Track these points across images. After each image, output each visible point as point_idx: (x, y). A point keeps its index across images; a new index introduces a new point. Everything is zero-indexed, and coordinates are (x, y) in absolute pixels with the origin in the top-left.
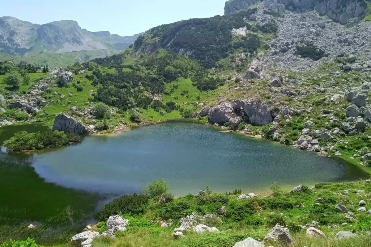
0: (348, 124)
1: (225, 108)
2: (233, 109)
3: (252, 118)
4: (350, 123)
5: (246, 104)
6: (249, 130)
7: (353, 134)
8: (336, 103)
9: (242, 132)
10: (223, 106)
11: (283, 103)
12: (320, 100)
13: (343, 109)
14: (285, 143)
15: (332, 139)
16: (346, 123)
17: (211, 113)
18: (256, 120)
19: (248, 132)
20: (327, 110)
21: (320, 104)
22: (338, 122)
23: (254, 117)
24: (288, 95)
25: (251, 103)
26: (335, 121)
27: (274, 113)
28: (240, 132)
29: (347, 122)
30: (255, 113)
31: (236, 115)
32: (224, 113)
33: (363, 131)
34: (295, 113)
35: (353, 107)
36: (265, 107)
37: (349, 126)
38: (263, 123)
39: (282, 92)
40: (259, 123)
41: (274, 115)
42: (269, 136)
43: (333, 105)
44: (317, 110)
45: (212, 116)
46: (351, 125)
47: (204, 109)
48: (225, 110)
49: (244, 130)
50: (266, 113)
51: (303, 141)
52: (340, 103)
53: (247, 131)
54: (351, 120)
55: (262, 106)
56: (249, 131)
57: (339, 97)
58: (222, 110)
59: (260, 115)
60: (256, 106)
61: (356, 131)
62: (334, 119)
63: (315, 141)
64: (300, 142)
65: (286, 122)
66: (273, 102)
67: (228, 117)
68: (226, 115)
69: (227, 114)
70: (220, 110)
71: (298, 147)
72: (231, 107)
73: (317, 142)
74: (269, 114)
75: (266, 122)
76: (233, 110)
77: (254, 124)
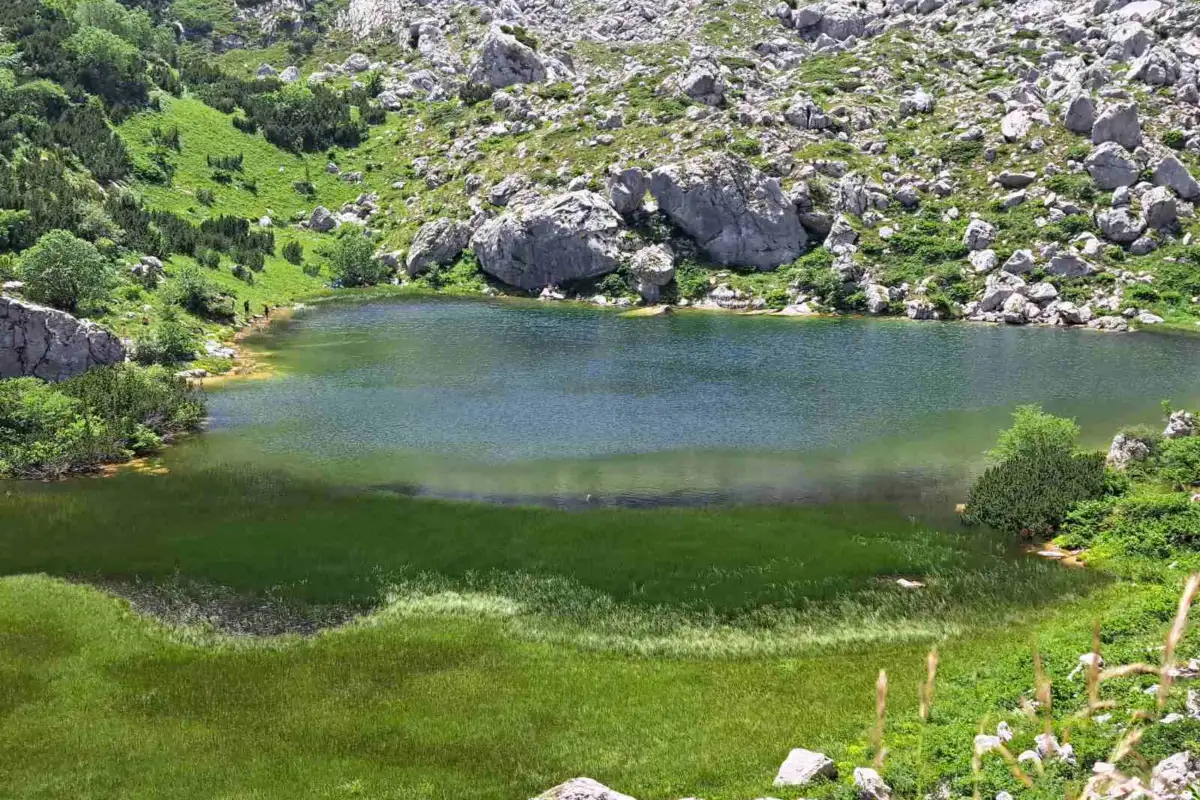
0: (1121, 213)
1: (581, 214)
2: (615, 213)
3: (725, 241)
4: (1125, 209)
5: (682, 184)
6: (738, 293)
7: (1149, 249)
8: (1033, 147)
9: (708, 305)
10: (565, 207)
11: (825, 165)
12: (963, 139)
13: (1071, 162)
14: (936, 314)
15: (1094, 274)
16: (1111, 210)
17: (507, 248)
18: (744, 249)
19: (741, 303)
20: (1014, 174)
21: (970, 154)
22: (1079, 213)
23: (735, 236)
24: (821, 130)
25: (706, 178)
26: (1067, 211)
27: (810, 209)
28: (697, 304)
29: (1115, 206)
30: (736, 220)
31: (638, 240)
32: (586, 238)
33: (1178, 233)
34: (895, 198)
35: (1114, 150)
36: (769, 190)
37: (1128, 219)
38: (776, 256)
39: (791, 120)
40: (761, 258)
41: (814, 219)
42: (844, 299)
43: (1025, 153)
44: (973, 178)
45: (515, 258)
46: (1132, 215)
47: (439, 232)
48: (583, 221)
49: (713, 297)
50: (782, 213)
51: (1006, 295)
52: (1048, 144)
53: (734, 297)
54: (1126, 200)
55: (757, 185)
56: (742, 298)
57: (1031, 123)
58: (567, 225)
59: (759, 224)
60: (734, 190)
61: (1154, 234)
62: (1064, 204)
63: (1043, 289)
64: (995, 301)
65: (882, 239)
66: (788, 167)
67: (608, 252)
68: (593, 243)
69: (598, 237)
70: (558, 223)
71: (996, 321)
72: (605, 206)
73: (1054, 292)
74: (794, 216)
75: (787, 254)
76: (619, 217)
77: (741, 268)
